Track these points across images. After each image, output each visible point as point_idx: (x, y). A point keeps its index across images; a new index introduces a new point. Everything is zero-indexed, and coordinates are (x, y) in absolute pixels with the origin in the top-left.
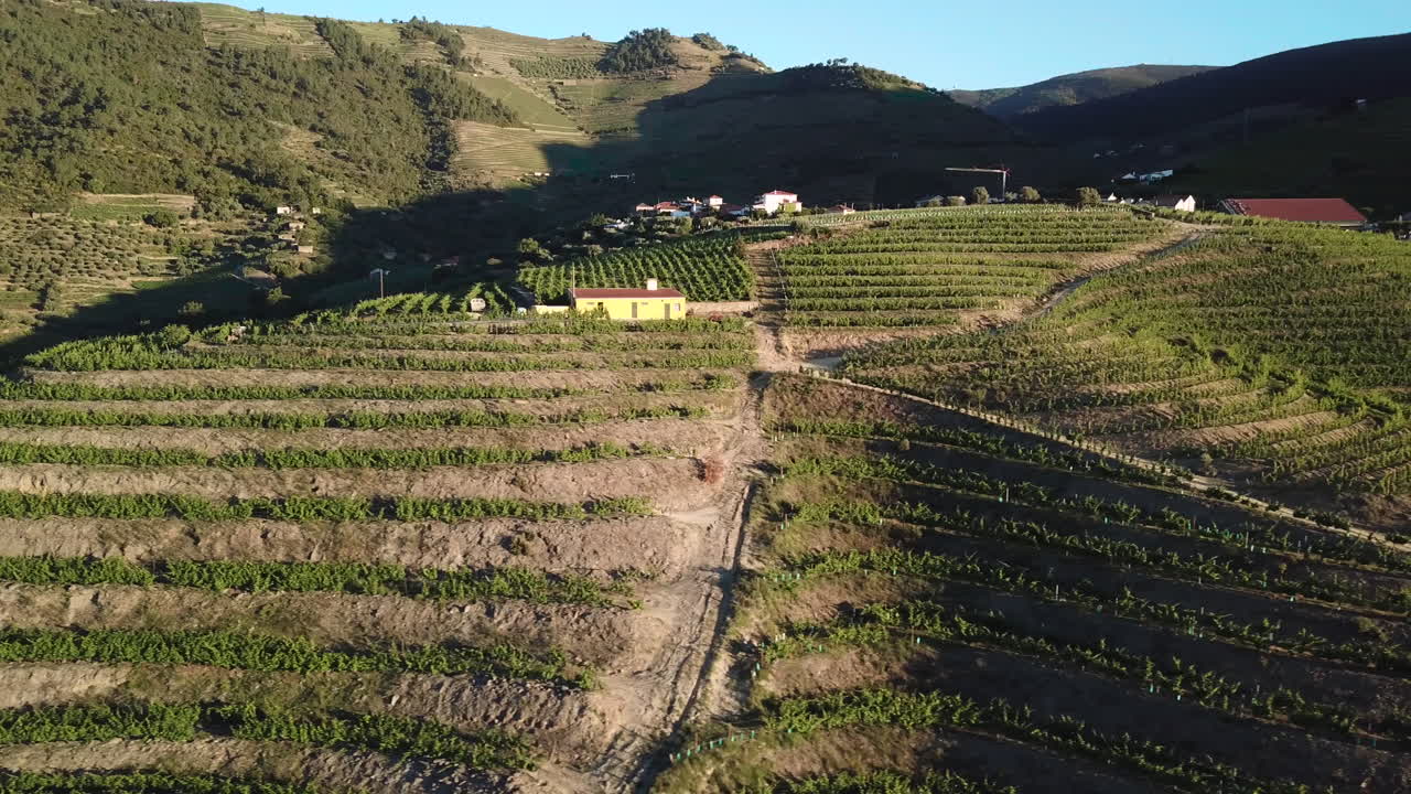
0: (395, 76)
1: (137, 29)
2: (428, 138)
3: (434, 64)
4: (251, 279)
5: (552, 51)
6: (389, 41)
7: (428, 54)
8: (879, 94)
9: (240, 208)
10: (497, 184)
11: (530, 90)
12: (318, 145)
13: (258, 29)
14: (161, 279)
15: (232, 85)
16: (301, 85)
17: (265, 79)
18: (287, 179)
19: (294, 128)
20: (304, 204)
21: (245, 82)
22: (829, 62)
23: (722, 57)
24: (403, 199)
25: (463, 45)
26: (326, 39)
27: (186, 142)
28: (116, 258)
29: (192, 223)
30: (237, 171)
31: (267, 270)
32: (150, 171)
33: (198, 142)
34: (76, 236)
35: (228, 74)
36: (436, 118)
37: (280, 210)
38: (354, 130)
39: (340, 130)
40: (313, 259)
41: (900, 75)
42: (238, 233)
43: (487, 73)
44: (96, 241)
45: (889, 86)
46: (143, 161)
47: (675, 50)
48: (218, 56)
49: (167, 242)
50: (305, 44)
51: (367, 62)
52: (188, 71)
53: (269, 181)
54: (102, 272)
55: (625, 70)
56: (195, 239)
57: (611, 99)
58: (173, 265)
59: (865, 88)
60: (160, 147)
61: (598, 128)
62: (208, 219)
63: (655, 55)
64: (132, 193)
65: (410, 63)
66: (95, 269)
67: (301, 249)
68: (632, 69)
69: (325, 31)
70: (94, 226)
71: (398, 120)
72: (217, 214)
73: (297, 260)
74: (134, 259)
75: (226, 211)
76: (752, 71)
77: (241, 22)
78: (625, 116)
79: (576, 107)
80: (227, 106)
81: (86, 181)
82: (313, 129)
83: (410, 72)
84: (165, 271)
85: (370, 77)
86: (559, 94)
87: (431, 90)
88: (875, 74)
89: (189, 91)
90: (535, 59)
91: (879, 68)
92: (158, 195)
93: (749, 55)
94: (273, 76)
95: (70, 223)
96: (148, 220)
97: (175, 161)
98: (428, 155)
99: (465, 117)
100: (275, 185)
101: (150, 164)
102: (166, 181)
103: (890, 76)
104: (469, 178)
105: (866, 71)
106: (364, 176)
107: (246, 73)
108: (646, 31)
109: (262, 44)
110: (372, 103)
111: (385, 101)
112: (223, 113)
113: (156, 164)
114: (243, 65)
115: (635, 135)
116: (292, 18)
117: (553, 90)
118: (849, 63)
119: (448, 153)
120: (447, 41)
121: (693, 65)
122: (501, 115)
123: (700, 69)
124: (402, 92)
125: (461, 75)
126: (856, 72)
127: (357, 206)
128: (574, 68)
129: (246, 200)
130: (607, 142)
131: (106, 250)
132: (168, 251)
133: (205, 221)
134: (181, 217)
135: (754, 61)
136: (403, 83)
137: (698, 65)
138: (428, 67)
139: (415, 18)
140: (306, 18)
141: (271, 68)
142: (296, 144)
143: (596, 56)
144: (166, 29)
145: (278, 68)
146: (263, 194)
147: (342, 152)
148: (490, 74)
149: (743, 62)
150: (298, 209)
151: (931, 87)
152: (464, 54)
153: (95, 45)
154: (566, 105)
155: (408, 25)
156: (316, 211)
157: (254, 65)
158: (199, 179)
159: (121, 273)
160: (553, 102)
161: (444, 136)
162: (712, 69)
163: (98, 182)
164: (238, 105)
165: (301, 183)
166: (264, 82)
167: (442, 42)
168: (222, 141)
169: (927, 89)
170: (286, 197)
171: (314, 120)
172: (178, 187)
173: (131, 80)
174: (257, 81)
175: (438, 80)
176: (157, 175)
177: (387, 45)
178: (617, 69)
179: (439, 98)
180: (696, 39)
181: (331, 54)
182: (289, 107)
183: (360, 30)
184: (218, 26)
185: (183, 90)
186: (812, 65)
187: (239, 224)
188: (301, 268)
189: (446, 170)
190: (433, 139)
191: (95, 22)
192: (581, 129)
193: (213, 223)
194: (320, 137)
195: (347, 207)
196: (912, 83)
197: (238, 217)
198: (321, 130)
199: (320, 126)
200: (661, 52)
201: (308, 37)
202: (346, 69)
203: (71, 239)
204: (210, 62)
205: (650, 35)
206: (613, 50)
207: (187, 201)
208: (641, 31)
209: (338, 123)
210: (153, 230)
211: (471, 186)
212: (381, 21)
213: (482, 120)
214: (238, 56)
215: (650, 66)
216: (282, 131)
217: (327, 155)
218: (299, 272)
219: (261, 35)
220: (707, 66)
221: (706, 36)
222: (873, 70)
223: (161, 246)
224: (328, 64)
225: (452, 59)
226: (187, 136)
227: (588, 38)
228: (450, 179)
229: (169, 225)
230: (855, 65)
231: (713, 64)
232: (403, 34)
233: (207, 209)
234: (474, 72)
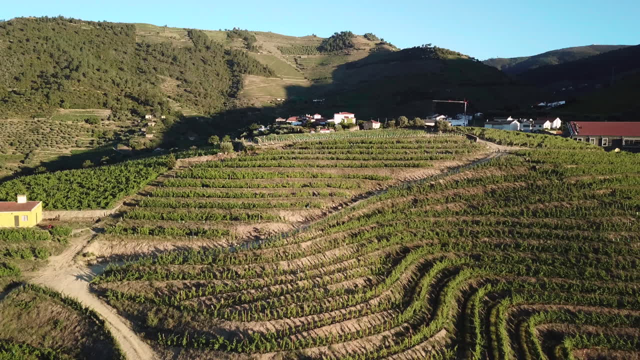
0: (220, 54)
1: (107, 35)
2: (231, 83)
3: (239, 49)
4: (121, 150)
5: (298, 42)
6: (221, 39)
7: (238, 44)
8: (445, 62)
9: (130, 116)
10: (258, 105)
11: (284, 60)
12: (178, 86)
13: (161, 34)
14: (85, 149)
15: (145, 59)
16: (175, 59)
17: (159, 56)
18: (153, 102)
19: (169, 79)
20: (158, 114)
21: (149, 58)
22: (423, 46)
23: (376, 44)
24: (212, 111)
25: (255, 40)
26: (191, 38)
27: (113, 85)
28: (66, 138)
29: (107, 122)
30: (133, 99)
31: (128, 146)
32: (92, 99)
33: (118, 85)
34: (51, 129)
35: (143, 54)
36: (236, 73)
37: (147, 117)
38: (196, 79)
39: (189, 79)
40: (151, 141)
41: (457, 51)
42: (126, 127)
43: (265, 53)
44: (59, 131)
45: (450, 57)
46: (90, 94)
47: (354, 41)
48: (140, 46)
49: (93, 131)
50: (182, 41)
51: (208, 48)
52: (126, 53)
53: (146, 103)
54: (58, 145)
55: (330, 50)
56: (105, 130)
57: (322, 64)
58: (92, 143)
59: (438, 58)
60: (100, 87)
61: (314, 78)
62: (114, 121)
63: (344, 44)
64: (82, 108)
65: (227, 48)
66: (55, 144)
67: (147, 136)
68: (333, 50)
69: (191, 34)
70: (60, 124)
71: (218, 75)
72: (119, 118)
73: (142, 141)
74: (75, 139)
75: (123, 118)
76: (388, 51)
77: (152, 31)
78: (327, 72)
79: (305, 68)
80: (140, 69)
81: (61, 104)
82: (177, 79)
83: (227, 53)
84: (88, 145)
85: (208, 55)
86: (299, 62)
87: (236, 61)
88: (444, 51)
89: (124, 62)
90: (289, 46)
91: (446, 48)
92: (94, 110)
93: (388, 42)
94: (163, 55)
95: (50, 123)
96: (87, 121)
97: (105, 94)
98: (229, 90)
99: (249, 73)
100: (148, 105)
101: (93, 95)
102: (99, 103)
103: (451, 52)
104: (245, 101)
105: (439, 49)
106: (197, 100)
107: (151, 54)
108: (342, 33)
109: (160, 40)
110: (207, 66)
111: (213, 66)
112: (138, 72)
113: (96, 95)
114: (150, 50)
115: (330, 81)
116: (178, 29)
117: (296, 60)
118: (432, 46)
119: (238, 89)
120: (248, 38)
121: (361, 48)
122: (267, 72)
123: (364, 49)
124: (222, 62)
125: (251, 54)
126: (435, 50)
127: (185, 115)
128: (307, 50)
129: (134, 112)
130: (315, 84)
131: (63, 135)
132: (92, 136)
133: (113, 122)
134: (102, 120)
135: (390, 45)
136: (223, 57)
137: (363, 48)
138: (236, 50)
139: (234, 28)
140: (184, 29)
141: (162, 52)
142: (169, 85)
143: (318, 44)
144: (119, 35)
145: (165, 52)
146: (141, 109)
147: (189, 89)
148: (266, 53)
149: (386, 46)
150: (155, 116)
151: (471, 56)
152: (255, 44)
153: (87, 43)
154: (300, 66)
155: (231, 32)
156: (163, 117)
157: (155, 50)
158: (114, 103)
159: (67, 146)
160: (295, 66)
161: (238, 82)
162: (370, 50)
163: (67, 104)
164: (145, 68)
165: (160, 104)
166: (158, 58)
167: (245, 39)
168: (129, 85)
169: (470, 58)
170: (151, 110)
171: (178, 74)
172: (104, 106)
173: (100, 57)
174: (155, 57)
175: (240, 57)
176: (96, 101)
177: (220, 40)
178: (326, 50)
179: (238, 64)
180: (365, 36)
181: (192, 45)
182: (168, 69)
183: (208, 35)
184: (143, 33)
185: (122, 62)
186: (415, 47)
187: (129, 123)
188: (144, 145)
189: (236, 98)
190: (233, 83)
191: (89, 33)
192: (306, 78)
193: (116, 123)
194: (180, 83)
195: (181, 117)
196: (462, 55)
197: (128, 120)
198: (181, 79)
199: (181, 77)
200: (347, 42)
201: (183, 38)
202: (197, 52)
203: (48, 130)
204: (136, 49)
205: (343, 34)
206: (325, 41)
207: (107, 112)
208: (339, 33)
209: (189, 76)
210: (88, 126)
211: (245, 106)
212: (220, 30)
213: (257, 74)
214: (148, 46)
215: (341, 49)
216: (162, 80)
217: (181, 91)
218: (143, 147)
219: (160, 36)
220: (368, 48)
221: (371, 34)
222: (443, 49)
223: (90, 133)
224: (189, 50)
225: (248, 47)
226: (114, 83)
227: (315, 36)
228: (237, 102)
229: (96, 123)
230: (435, 47)
231: (371, 48)
232: (228, 36)
233: (115, 116)
234: (258, 52)
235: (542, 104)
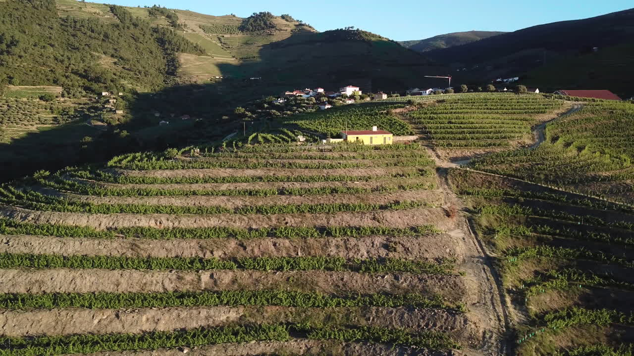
0: (148, 32)
1: (26, 8)
2: (165, 61)
3: (165, 27)
4: (95, 125)
5: (217, 21)
6: (144, 16)
7: (162, 22)
8: (369, 43)
9: (84, 93)
10: (200, 82)
11: (209, 39)
12: (115, 63)
13: (83, 9)
14: (50, 126)
15: (73, 35)
16: (106, 36)
17: (89, 33)
18: (105, 79)
19: (103, 56)
20: (115, 91)
21: (79, 34)
22: (346, 28)
23: (296, 25)
24: (157, 89)
25: (178, 18)
26: (115, 15)
27: (56, 62)
28: (29, 116)
29: (62, 99)
30: (80, 75)
31: (103, 121)
32: (40, 75)
33: (62, 62)
34: (8, 105)
35: (71, 30)
36: (169, 52)
37: (104, 94)
38: (132, 57)
39: (126, 57)
40: (124, 116)
41: (378, 34)
42: (84, 104)
43: (190, 31)
44: (18, 108)
45: (373, 39)
46: (37, 70)
47: (274, 22)
48: (65, 22)
49: (51, 109)
50: (106, 17)
51: (135, 25)
52: (52, 28)
53: (97, 80)
54: (23, 122)
55: (252, 31)
56: (65, 107)
57: (246, 43)
58: (55, 119)
59: (364, 40)
60: (44, 64)
61: (241, 57)
62: (70, 98)
63: (265, 24)
64: (31, 85)
65: (154, 26)
66: (19, 121)
67: (117, 112)
68: (255, 30)
69: (115, 11)
70: (16, 101)
71: (151, 52)
72: (74, 95)
73: (116, 117)
74: (37, 116)
75: (78, 94)
76: (310, 32)
77: (75, 6)
78: (253, 51)
79: (230, 47)
80: (71, 45)
81: (10, 80)
82: (112, 56)
83: (155, 30)
84: (52, 122)
85: (137, 32)
86: (223, 41)
87: (166, 39)
88: (367, 34)
89: (53, 38)
90: (210, 25)
91: (368, 31)
92: (45, 87)
93: (307, 24)
94: (93, 31)
95: (4, 100)
96: (41, 98)
97: (52, 71)
98: (167, 68)
99: (182, 51)
100: (100, 82)
101: (40, 72)
102: (48, 80)
103: (374, 34)
104: (187, 79)
105: (363, 32)
106: (138, 78)
107: (80, 30)
108: (261, 13)
109: (86, 17)
110: (139, 44)
111: (145, 44)
112: (70, 48)
113: (43, 72)
114: (78, 26)
115: (259, 60)
116: (99, 5)
117: (219, 39)
118: (355, 29)
119: (176, 68)
120: (171, 16)
121: (283, 29)
122: (198, 51)
123: (286, 30)
124: (152, 40)
125: (179, 32)
126: (358, 33)
127: (138, 92)
128: (229, 30)
129: (86, 89)
130: (245, 63)
131: (23, 112)
132: (52, 112)
133: (68, 99)
134: (57, 97)
135: (310, 27)
136: (152, 35)
137: (286, 28)
138: (163, 28)
139: (155, 5)
140: (104, 4)
141: (91, 28)
142: (105, 63)
143: (239, 24)
144: (40, 8)
145: (94, 27)
146: (95, 86)
147: (127, 67)
148: (191, 31)
149: (305, 27)
150: (112, 93)
151: (391, 39)
152: (178, 22)
153: (6, 16)
154: (226, 46)
155: (152, 9)
156: (121, 94)
157: (83, 26)
158: (64, 79)
159: (31, 123)
160: (220, 45)
161: (173, 60)
162: (292, 31)
163: (16, 80)
164: (77, 45)
165: (112, 81)
166: (88, 34)
167: (169, 17)
168: (73, 62)
169: (390, 40)
170: (106, 87)
171: (113, 52)
172: (54, 83)
173: (25, 32)
174: (85, 34)
175: (168, 34)
176: (43, 77)
177: (143, 18)
178: (248, 30)
179: (170, 43)
180: (283, 17)
181: (118, 22)
182: (101, 46)
183: (130, 11)
184: (64, 8)
185: (50, 38)
186: (338, 29)
187: (84, 100)
188: (118, 121)
189: (175, 75)
190: (168, 61)
191: (5, 5)
192: (234, 57)
193: (72, 100)
194: (116, 60)
195: (135, 93)
196: (383, 38)
197: (84, 97)
198: (116, 57)
199: (116, 55)
200: (268, 23)
201: (105, 14)
202: (126, 28)
203: (6, 107)
204: (62, 25)
205: (262, 15)
206: (246, 21)
207: (59, 90)
208: (258, 13)
209: (126, 54)
210: (44, 103)
211: (188, 83)
212: (139, 6)
213: (190, 52)
214: (75, 22)
215: (263, 29)
216: (98, 57)
217: (120, 68)
218: (118, 122)
219: (84, 12)
220: (289, 29)
221: (287, 16)
222: (366, 32)
223: (48, 110)
224: (118, 26)
225: (174, 24)
226: (56, 59)
227: (234, 16)
228: (178, 79)
229: (51, 100)
230: (358, 30)
231: (292, 28)
232: (150, 13)
233: (69, 93)
234: (184, 30)
235: (499, 80)
